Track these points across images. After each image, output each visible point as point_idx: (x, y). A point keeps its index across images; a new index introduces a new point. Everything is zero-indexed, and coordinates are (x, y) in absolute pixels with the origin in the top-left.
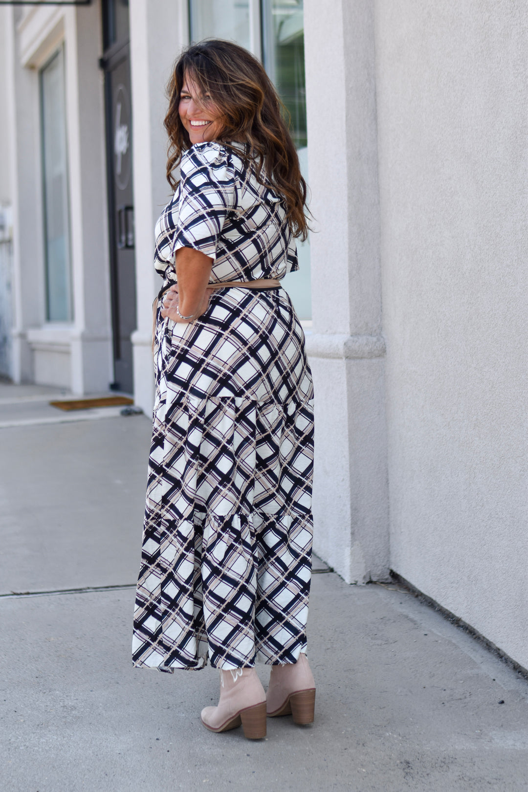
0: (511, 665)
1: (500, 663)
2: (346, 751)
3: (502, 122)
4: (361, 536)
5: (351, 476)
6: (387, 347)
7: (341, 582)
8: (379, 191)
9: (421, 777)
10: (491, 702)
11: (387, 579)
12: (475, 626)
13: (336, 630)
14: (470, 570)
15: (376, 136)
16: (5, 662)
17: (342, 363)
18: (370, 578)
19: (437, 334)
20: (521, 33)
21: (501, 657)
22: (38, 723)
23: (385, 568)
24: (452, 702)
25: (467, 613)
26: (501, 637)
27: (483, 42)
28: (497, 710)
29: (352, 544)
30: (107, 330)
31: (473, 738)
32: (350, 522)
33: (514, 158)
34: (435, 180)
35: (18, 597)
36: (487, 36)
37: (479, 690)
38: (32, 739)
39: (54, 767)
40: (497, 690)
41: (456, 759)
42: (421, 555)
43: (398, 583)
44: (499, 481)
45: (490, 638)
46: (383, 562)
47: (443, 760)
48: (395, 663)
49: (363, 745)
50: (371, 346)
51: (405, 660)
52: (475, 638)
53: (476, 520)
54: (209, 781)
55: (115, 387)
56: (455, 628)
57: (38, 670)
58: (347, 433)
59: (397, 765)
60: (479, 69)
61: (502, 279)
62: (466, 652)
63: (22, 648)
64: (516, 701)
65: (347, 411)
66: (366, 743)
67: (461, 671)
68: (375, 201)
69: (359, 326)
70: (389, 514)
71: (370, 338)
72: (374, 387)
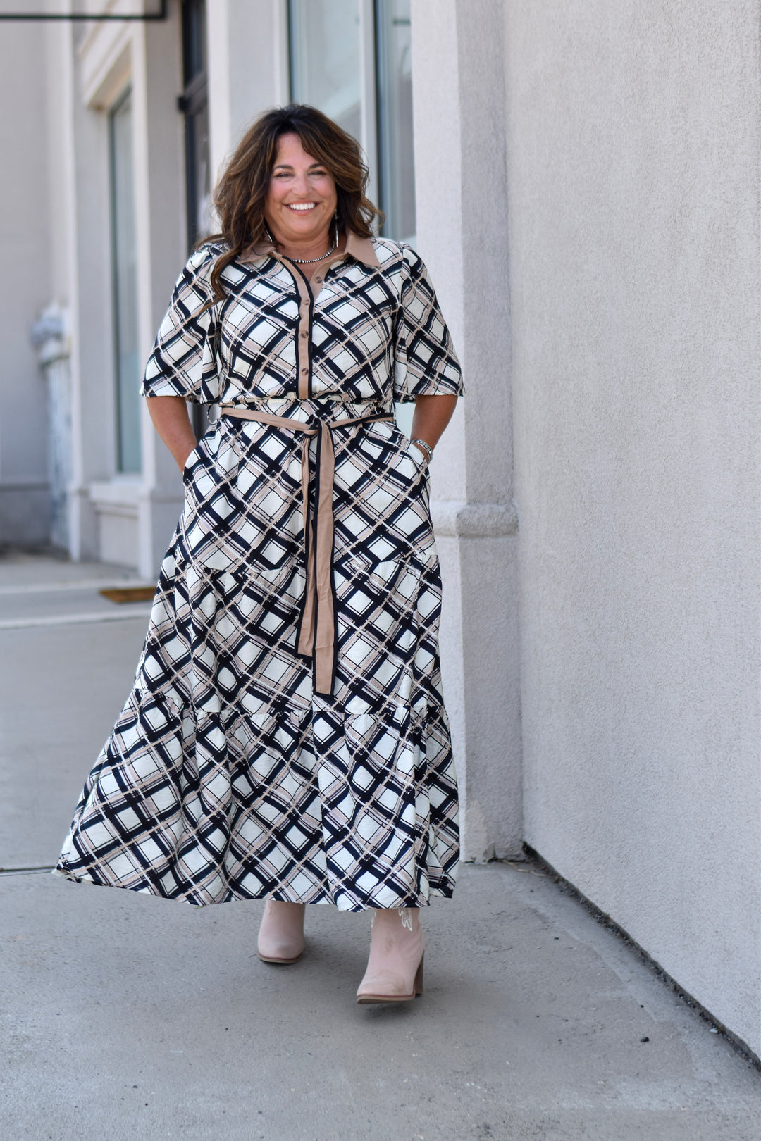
0: (672, 985)
1: (656, 981)
2: (402, 1108)
3: (658, 199)
4: (481, 793)
5: (466, 706)
6: (520, 520)
10: (630, 1039)
11: (518, 856)
12: (625, 927)
13: (430, 929)
14: (620, 845)
15: (506, 216)
17: (456, 542)
18: (494, 854)
19: (579, 504)
20: (681, 70)
21: (659, 973)
23: (516, 840)
24: (574, 1039)
25: (616, 907)
26: (657, 944)
27: (634, 82)
28: (637, 1052)
29: (468, 803)
31: (591, 1093)
32: (464, 773)
33: (672, 251)
34: (577, 281)
36: (639, 73)
37: (617, 1021)
40: (642, 1022)
41: (559, 1122)
42: (561, 821)
43: (534, 861)
44: (654, 717)
45: (644, 945)
46: (513, 831)
47: (540, 1124)
48: (503, 980)
49: (429, 1100)
50: (496, 520)
51: (518, 975)
52: (627, 945)
53: (626, 773)
56: (602, 929)
58: (462, 645)
59: (472, 1131)
60: (630, 122)
61: (658, 426)
62: (609, 964)
64: (667, 1039)
65: (461, 612)
66: (434, 1097)
67: (596, 993)
68: (504, 310)
69: (480, 490)
70: (521, 761)
71: (495, 507)
72: (501, 579)
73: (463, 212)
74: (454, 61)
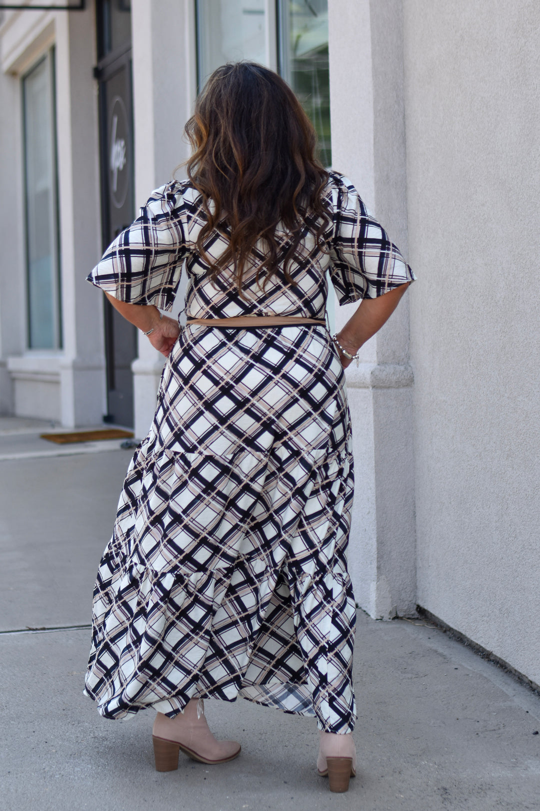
1: (533, 696)
2: (383, 778)
4: (387, 570)
5: (377, 509)
6: (415, 376)
7: (367, 618)
8: (407, 216)
9: (459, 802)
10: (525, 733)
11: (413, 615)
12: (506, 659)
13: (365, 664)
14: (502, 602)
15: (405, 160)
16: (30, 695)
17: (369, 392)
18: (397, 614)
19: (468, 363)
21: (534, 690)
22: (70, 753)
23: (412, 603)
24: (486, 733)
25: (499, 646)
26: (534, 669)
27: (518, 68)
28: (532, 741)
29: (378, 578)
30: (101, 358)
31: (509, 767)
32: (376, 556)
34: (467, 206)
35: (35, 632)
36: (523, 62)
37: (513, 721)
38: (66, 768)
39: (91, 794)
40: (530, 722)
41: (493, 785)
42: (450, 589)
43: (425, 618)
45: (522, 671)
46: (409, 597)
47: (480, 787)
48: (426, 696)
49: (400, 772)
50: (398, 376)
51: (436, 693)
52: (506, 672)
53: (508, 551)
54: (249, 807)
55: (108, 419)
56: (486, 662)
57: (64, 703)
58: (374, 465)
59: (435, 791)
60: (514, 96)
62: (497, 685)
63: (45, 682)
65: (373, 442)
66: (402, 771)
67: (494, 703)
68: (403, 227)
69: (386, 355)
70: (415, 547)
71: (398, 367)
72: (402, 418)
73: (375, 157)
74: (368, 49)
